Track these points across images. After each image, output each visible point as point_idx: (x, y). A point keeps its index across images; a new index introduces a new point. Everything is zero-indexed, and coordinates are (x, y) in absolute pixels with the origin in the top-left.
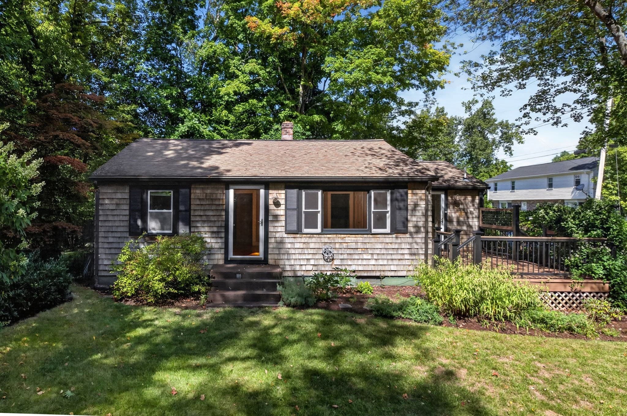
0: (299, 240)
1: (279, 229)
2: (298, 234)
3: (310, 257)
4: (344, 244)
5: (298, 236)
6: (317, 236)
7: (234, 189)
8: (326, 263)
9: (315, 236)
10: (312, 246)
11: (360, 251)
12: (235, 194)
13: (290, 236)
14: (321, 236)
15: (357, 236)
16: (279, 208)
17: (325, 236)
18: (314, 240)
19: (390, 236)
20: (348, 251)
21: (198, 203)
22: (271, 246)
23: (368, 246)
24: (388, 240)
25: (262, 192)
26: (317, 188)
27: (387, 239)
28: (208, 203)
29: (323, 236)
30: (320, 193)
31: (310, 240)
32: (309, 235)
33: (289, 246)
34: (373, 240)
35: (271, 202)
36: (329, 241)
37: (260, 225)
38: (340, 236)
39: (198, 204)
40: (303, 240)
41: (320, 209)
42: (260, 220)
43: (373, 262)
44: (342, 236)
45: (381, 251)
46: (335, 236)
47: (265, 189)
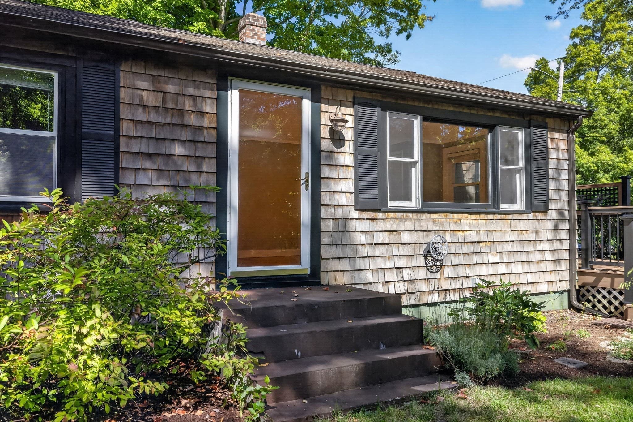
0: (380, 225)
1: (343, 199)
2: (379, 211)
3: (401, 263)
4: (460, 234)
5: (380, 215)
6: (414, 216)
7: (241, 91)
8: (430, 276)
9: (410, 215)
10: (406, 238)
11: (483, 248)
12: (241, 103)
13: (364, 215)
14: (420, 215)
15: (478, 216)
16: (342, 150)
17: (428, 216)
18: (409, 225)
19: (525, 217)
20: (466, 249)
21: (141, 116)
22: (325, 239)
23: (497, 236)
24: (523, 225)
25: (306, 105)
26: (414, 111)
27: (522, 222)
28: (168, 120)
29: (424, 216)
30: (417, 123)
31: (402, 226)
32: (399, 215)
33: (362, 238)
34: (501, 225)
35: (324, 132)
36: (435, 228)
37: (303, 187)
38: (451, 216)
39: (142, 122)
40: (389, 226)
41: (417, 156)
42: (303, 176)
43: (502, 269)
44: (456, 216)
45: (512, 246)
46: (443, 216)
47: (312, 100)
